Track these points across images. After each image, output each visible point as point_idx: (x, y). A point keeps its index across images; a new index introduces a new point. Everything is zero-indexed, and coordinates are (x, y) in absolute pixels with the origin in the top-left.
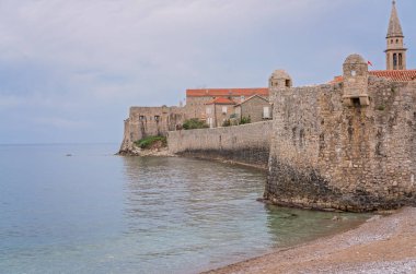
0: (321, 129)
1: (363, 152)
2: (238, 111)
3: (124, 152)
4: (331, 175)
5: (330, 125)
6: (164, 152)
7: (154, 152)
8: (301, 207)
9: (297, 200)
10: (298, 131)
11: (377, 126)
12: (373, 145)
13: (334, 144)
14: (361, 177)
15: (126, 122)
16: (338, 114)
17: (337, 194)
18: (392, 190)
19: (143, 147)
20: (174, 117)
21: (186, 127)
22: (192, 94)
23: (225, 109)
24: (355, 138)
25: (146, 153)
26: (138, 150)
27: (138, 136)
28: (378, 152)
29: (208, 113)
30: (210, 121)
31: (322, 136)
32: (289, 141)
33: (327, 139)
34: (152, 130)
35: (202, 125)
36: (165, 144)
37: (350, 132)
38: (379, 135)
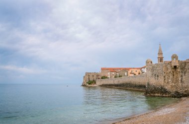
0: (164, 75)
1: (177, 81)
3: (84, 85)
4: (168, 87)
5: (167, 73)
6: (95, 85)
7: (92, 85)
8: (157, 96)
9: (156, 95)
10: (156, 76)
11: (181, 74)
12: (180, 79)
13: (168, 79)
14: (177, 88)
15: (84, 77)
16: (169, 70)
17: (169, 93)
18: (185, 91)
19: (89, 84)
20: (98, 76)
21: (102, 78)
22: (103, 69)
23: (113, 73)
24: (175, 77)
25: (90, 86)
26: (88, 85)
27: (88, 81)
28: (181, 81)
29: (108, 74)
30: (109, 77)
31: (165, 77)
32: (153, 78)
33: (166, 77)
34: (91, 79)
35: (107, 78)
36: (95, 83)
37: (173, 75)
38: (182, 76)
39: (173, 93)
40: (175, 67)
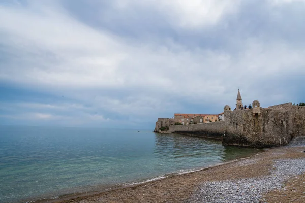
0: (244, 123)
1: (259, 130)
2: (192, 120)
3: (156, 132)
4: (248, 137)
5: (247, 121)
6: (168, 132)
7: (165, 132)
8: (236, 146)
9: (235, 144)
10: (235, 123)
11: (263, 122)
12: (262, 128)
13: (249, 127)
14: (258, 137)
15: (156, 123)
16: (250, 118)
17: (249, 142)
18: (268, 142)
19: (162, 130)
20: (171, 121)
21: (175, 124)
22: (176, 115)
23: (187, 120)
24: (256, 126)
25: (162, 132)
26: (160, 131)
27: (160, 127)
28: (263, 130)
29: (182, 121)
30: (183, 123)
31: (245, 125)
32: (232, 126)
33: (246, 126)
34: (164, 125)
35: (180, 124)
36: (168, 129)
37: (254, 124)
38: (264, 125)
39: (254, 143)
40: (257, 115)
